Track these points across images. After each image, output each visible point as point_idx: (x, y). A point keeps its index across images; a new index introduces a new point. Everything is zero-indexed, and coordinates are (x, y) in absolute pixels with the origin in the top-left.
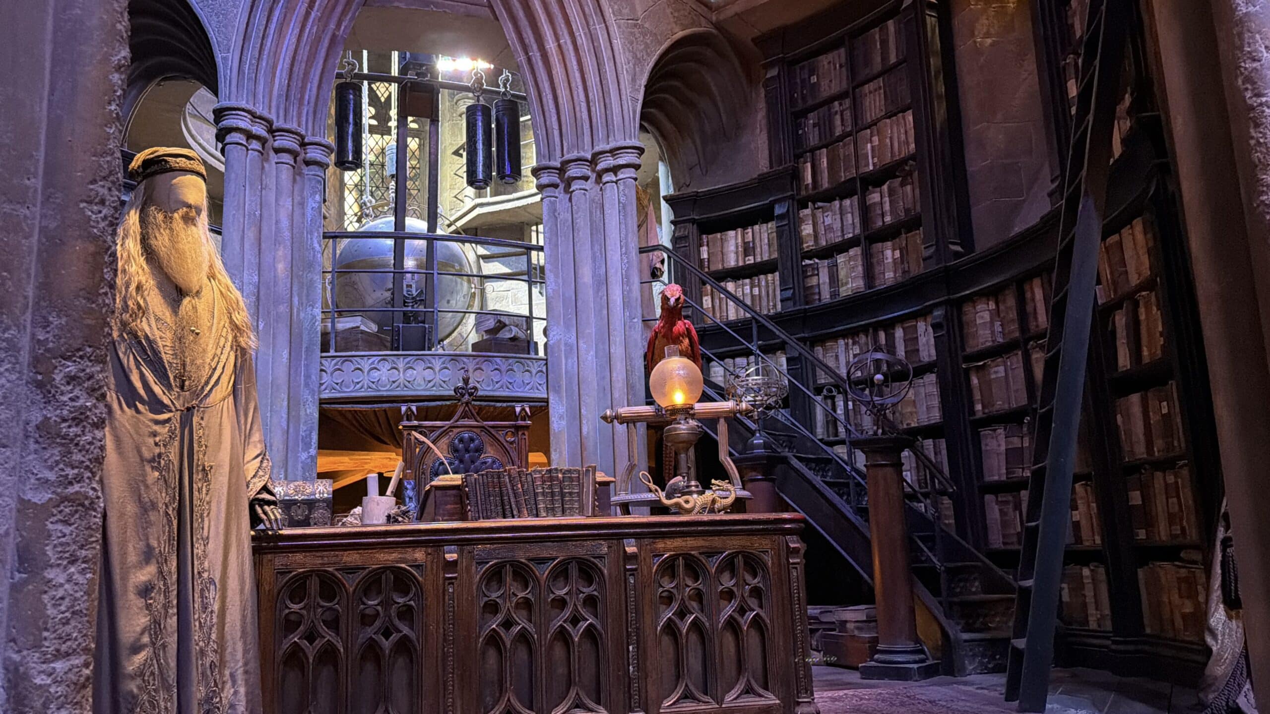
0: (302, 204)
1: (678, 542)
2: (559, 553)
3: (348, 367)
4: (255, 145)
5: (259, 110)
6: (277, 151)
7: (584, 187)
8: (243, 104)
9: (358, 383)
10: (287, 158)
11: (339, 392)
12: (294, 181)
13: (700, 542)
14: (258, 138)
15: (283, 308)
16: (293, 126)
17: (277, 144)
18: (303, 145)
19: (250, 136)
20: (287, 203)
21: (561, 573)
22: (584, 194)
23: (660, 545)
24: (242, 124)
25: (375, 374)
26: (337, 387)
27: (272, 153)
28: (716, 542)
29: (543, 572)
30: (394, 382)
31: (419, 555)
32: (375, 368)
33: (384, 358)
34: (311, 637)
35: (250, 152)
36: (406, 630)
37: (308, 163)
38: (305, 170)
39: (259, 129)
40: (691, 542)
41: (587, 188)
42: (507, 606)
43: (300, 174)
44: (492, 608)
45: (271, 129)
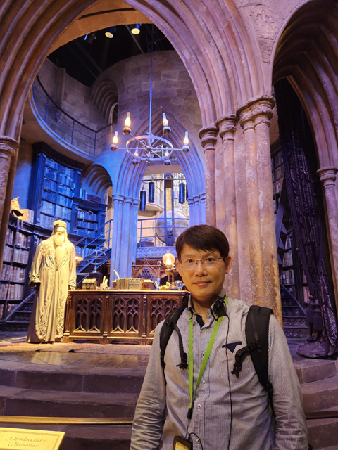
0: (133, 214)
1: (157, 296)
2: (130, 298)
3: (143, 250)
4: (121, 202)
5: (122, 194)
6: (127, 203)
7: (198, 203)
8: (118, 194)
9: (144, 254)
10: (129, 204)
12: (131, 209)
13: (162, 297)
15: (127, 238)
16: (130, 196)
17: (126, 201)
18: (133, 200)
19: (119, 200)
20: (129, 214)
21: (130, 302)
22: (198, 205)
23: (152, 297)
24: (117, 198)
26: (140, 255)
27: (125, 203)
28: (166, 297)
29: (126, 302)
30: (152, 254)
31: (102, 296)
34: (82, 311)
35: (120, 204)
36: (99, 311)
37: (135, 204)
38: (134, 206)
39: (121, 199)
40: (160, 296)
42: (119, 308)
44: (116, 308)
45: (125, 198)
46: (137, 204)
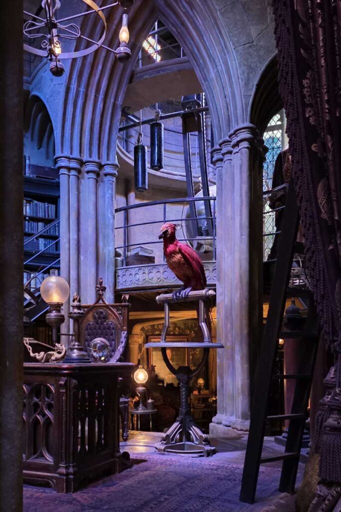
3: (128, 273)
4: (73, 172)
5: (76, 154)
6: (88, 172)
7: (229, 158)
8: (65, 154)
9: (131, 281)
10: (92, 175)
11: (125, 286)
14: (73, 169)
16: (95, 158)
17: (86, 169)
18: (102, 166)
19: (69, 169)
22: (230, 163)
24: (63, 164)
25: (137, 276)
26: (124, 283)
27: (86, 175)
30: (144, 280)
32: (137, 274)
33: (140, 268)
35: (71, 176)
37: (106, 175)
39: (73, 164)
41: (232, 158)
43: (102, 181)
45: (82, 163)
46: (112, 175)
